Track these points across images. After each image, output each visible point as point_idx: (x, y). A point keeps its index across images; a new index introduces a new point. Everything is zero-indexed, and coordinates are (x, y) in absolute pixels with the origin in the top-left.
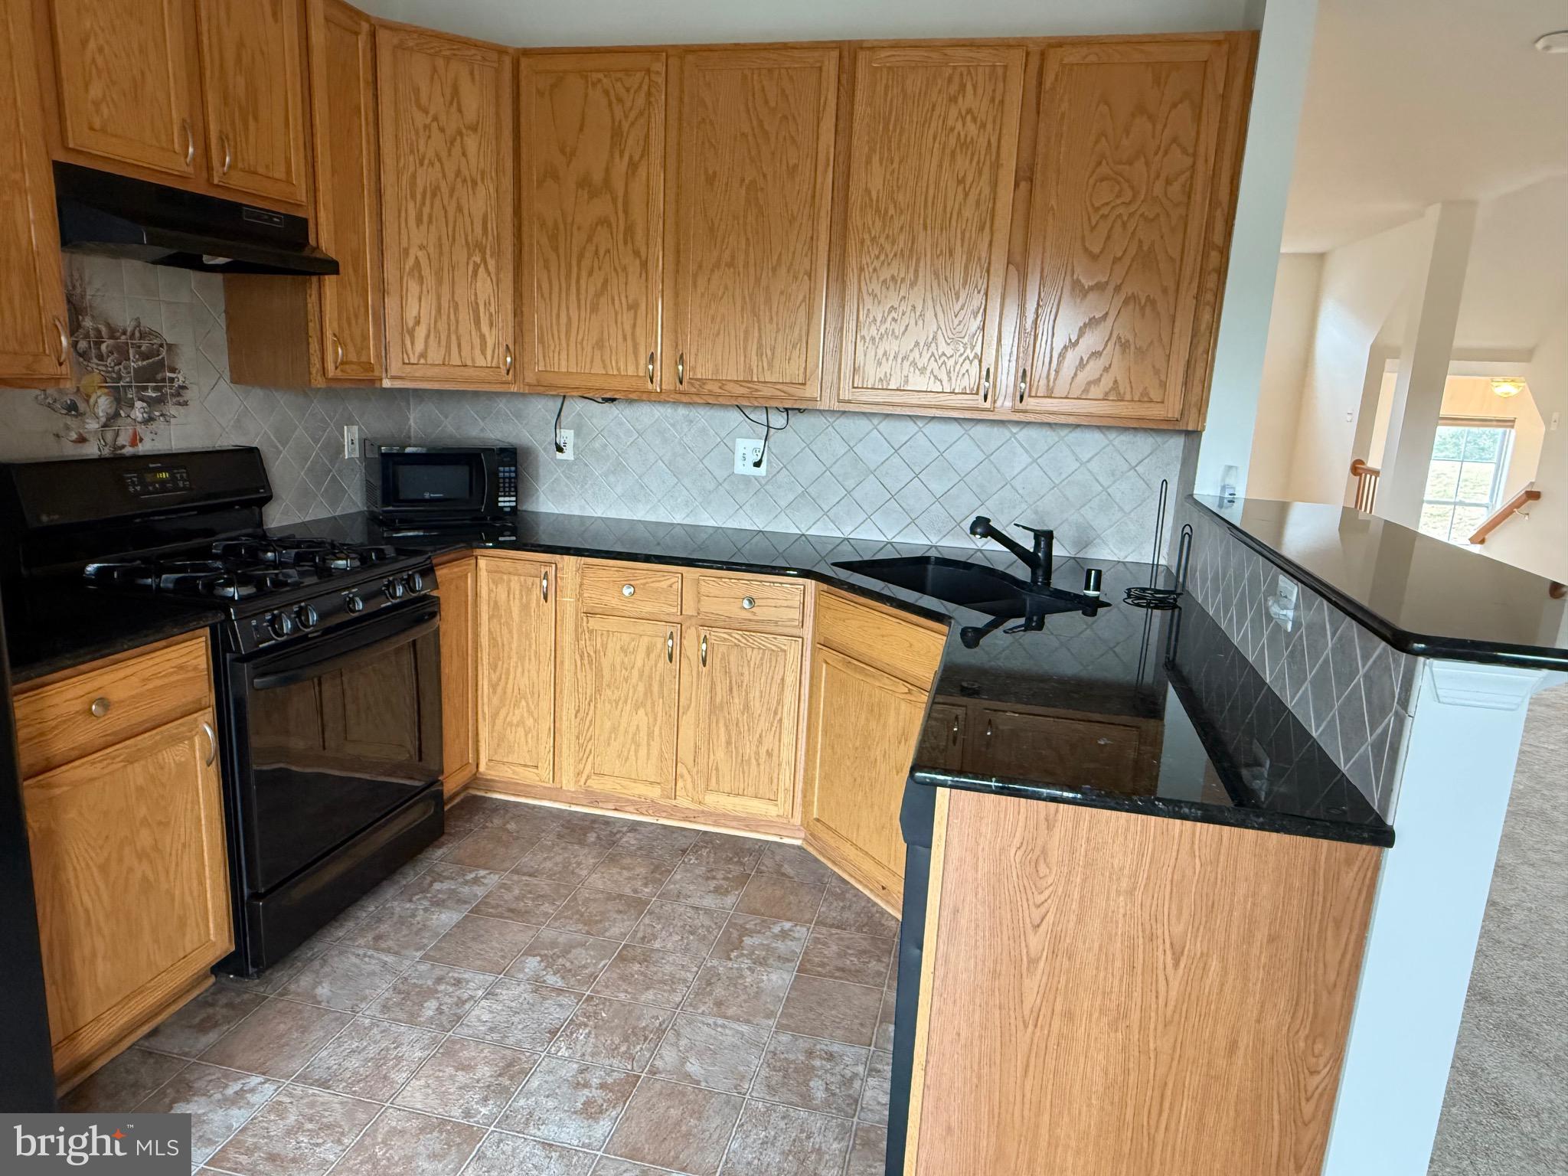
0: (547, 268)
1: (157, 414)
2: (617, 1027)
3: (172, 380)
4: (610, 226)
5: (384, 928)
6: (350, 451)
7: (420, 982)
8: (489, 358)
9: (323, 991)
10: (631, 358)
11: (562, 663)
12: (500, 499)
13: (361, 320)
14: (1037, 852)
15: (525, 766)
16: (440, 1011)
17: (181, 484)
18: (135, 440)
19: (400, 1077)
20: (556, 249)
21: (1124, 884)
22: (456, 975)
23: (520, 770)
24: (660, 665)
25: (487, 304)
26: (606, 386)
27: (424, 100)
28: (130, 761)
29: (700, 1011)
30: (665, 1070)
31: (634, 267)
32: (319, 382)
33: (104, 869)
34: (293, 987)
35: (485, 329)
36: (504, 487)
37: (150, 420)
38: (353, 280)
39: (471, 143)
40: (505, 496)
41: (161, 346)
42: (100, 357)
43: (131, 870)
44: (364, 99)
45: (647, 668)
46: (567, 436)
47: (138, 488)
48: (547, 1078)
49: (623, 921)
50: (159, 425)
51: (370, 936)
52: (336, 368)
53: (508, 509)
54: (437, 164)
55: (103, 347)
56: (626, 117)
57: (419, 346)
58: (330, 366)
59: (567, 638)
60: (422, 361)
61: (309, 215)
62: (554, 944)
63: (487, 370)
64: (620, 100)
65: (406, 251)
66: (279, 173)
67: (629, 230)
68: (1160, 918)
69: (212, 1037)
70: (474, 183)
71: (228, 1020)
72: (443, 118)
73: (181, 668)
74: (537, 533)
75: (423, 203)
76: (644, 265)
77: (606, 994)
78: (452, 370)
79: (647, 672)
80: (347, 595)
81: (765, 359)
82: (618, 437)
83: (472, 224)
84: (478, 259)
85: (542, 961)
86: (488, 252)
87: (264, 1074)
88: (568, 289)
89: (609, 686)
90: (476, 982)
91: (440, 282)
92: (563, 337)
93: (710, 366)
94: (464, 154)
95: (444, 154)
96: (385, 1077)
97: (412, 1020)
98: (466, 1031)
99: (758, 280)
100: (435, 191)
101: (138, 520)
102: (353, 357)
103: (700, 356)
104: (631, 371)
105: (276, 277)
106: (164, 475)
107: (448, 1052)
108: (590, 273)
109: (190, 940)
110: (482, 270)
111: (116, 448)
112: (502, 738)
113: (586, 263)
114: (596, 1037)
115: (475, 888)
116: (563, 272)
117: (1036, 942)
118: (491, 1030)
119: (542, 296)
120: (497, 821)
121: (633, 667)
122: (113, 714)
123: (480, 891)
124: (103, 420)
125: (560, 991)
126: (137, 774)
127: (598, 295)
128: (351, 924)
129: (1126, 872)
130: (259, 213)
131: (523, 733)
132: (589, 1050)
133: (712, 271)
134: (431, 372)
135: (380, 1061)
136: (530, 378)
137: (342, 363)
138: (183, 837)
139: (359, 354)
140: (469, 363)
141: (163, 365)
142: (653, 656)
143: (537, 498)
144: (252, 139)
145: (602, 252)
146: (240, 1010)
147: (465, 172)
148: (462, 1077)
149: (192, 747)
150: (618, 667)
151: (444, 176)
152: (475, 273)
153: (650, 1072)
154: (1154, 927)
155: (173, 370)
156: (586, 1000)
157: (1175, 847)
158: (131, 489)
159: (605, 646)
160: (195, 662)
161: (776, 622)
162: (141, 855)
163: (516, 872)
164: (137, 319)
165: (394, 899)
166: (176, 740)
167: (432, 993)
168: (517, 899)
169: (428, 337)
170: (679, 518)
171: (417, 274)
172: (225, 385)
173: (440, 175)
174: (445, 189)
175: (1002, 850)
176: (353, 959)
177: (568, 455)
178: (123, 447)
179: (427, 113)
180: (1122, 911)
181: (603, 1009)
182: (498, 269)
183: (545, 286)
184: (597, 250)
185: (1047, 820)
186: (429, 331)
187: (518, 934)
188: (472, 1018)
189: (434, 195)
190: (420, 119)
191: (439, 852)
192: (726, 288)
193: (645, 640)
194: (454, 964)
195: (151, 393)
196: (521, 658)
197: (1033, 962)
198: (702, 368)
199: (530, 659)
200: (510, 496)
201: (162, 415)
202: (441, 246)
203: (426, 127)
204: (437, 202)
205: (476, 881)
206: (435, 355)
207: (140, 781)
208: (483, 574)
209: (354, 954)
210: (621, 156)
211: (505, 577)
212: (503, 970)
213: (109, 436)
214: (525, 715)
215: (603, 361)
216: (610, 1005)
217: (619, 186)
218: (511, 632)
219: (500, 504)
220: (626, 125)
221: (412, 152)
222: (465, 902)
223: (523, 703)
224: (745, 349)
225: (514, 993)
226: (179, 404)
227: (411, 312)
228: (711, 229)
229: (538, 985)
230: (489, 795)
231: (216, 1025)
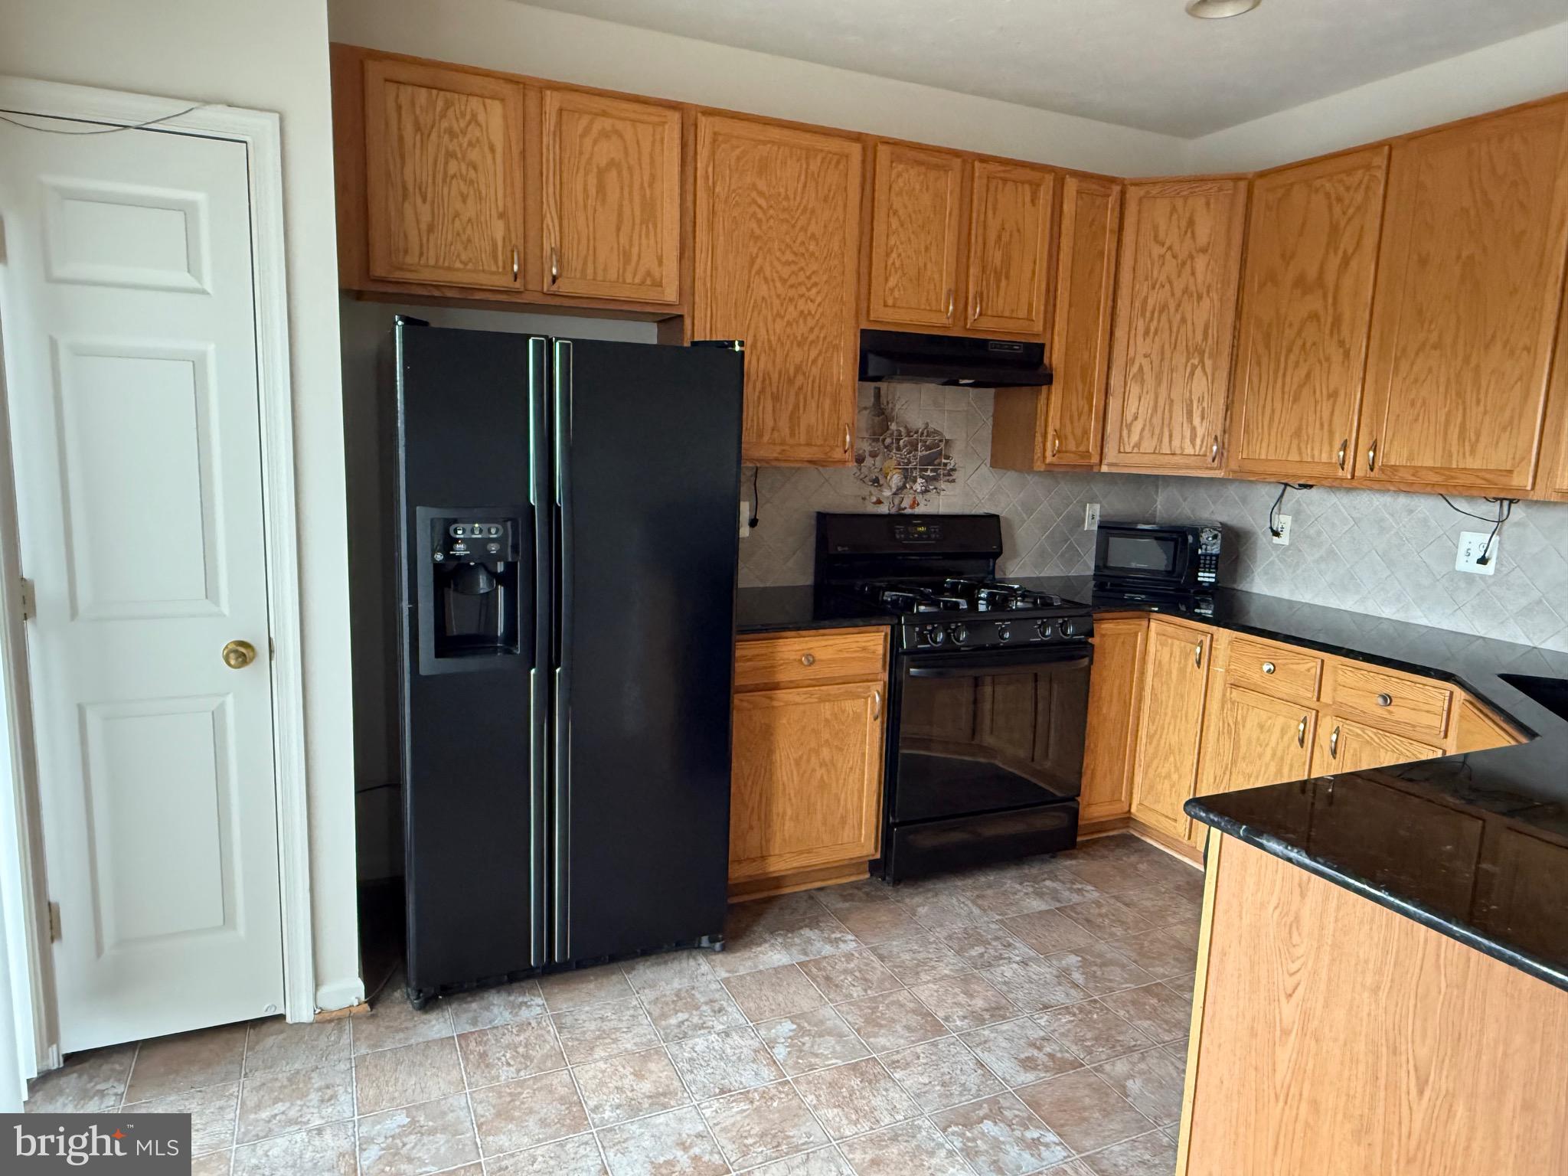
0: (1259, 364)
1: (931, 487)
2: (1098, 1029)
3: (945, 465)
4: (1318, 320)
5: (989, 892)
6: (1091, 525)
7: (984, 934)
8: (1197, 448)
9: (922, 911)
10: (1326, 448)
11: (1208, 727)
12: (1200, 574)
13: (1084, 418)
14: (1291, 918)
15: (1167, 817)
16: (982, 955)
17: (933, 536)
18: (915, 504)
19: (924, 977)
20: (1268, 347)
21: (1369, 980)
22: (1011, 941)
23: (1163, 819)
24: (1292, 748)
25: (1200, 400)
26: (1299, 473)
27: (1162, 235)
28: (821, 700)
29: (1179, 1056)
30: (1108, 1074)
31: (1337, 356)
32: (1039, 466)
33: (798, 762)
34: (907, 900)
35: (1197, 421)
36: (1205, 564)
37: (926, 491)
38: (1080, 387)
39: (1201, 263)
40: (1204, 572)
41: (941, 441)
42: (899, 449)
43: (814, 770)
44: (1109, 244)
45: (1280, 748)
46: (1284, 521)
47: (903, 536)
48: (1016, 1029)
49: (1174, 967)
50: (932, 494)
51: (976, 893)
52: (1054, 456)
53: (1207, 584)
54: (1167, 286)
55: (901, 442)
56: (1344, 213)
57: (1135, 438)
58: (1049, 453)
59: (1214, 706)
60: (1136, 450)
61: (1046, 340)
62: (1100, 955)
63: (1193, 458)
64: (1339, 199)
65: (1133, 360)
66: (1022, 313)
67: (1337, 322)
68: (1403, 1032)
69: (847, 905)
70: (1200, 297)
71: (860, 900)
72: (1176, 248)
73: (864, 649)
74: (1248, 612)
75: (1152, 319)
76: (1347, 354)
77: (1110, 1005)
78: (1161, 457)
79: (1279, 753)
80: (1001, 625)
81: (1467, 443)
82: (1333, 525)
83: (1194, 331)
84: (1196, 362)
85: (1080, 961)
86: (1206, 355)
87: (856, 936)
88: (1275, 382)
89: (1244, 758)
90: (1021, 949)
91: (1159, 383)
92: (1266, 428)
93: (1405, 453)
94: (1193, 274)
95: (1174, 276)
96: (918, 973)
97: (959, 952)
98: (988, 975)
99: (1467, 360)
100: (1164, 308)
101: (900, 558)
102: (1072, 446)
103: (1395, 443)
104: (1325, 458)
105: (1011, 389)
106: (922, 529)
107: (965, 980)
108: (1297, 365)
109: (847, 834)
110: (1198, 371)
111: (900, 509)
112: (1152, 787)
113: (1292, 358)
114: (1076, 1026)
115: (1075, 895)
116: (1272, 366)
117: (1289, 1012)
118: (1005, 983)
119: (1252, 389)
120: (1133, 859)
121: (1267, 745)
122: (815, 667)
123: (1076, 898)
124: (894, 490)
125: (1076, 986)
126: (827, 710)
127: (1301, 386)
128: (969, 882)
129: (1371, 966)
130: (1000, 344)
131: (1168, 787)
132: (1063, 1030)
133: (1417, 354)
134: (1146, 459)
135: (922, 963)
136: (1233, 465)
137: (1059, 451)
138: (851, 762)
139: (1078, 445)
140: (1178, 451)
141: (941, 454)
142: (1286, 738)
143: (1253, 580)
144: (1002, 293)
145: (1308, 345)
146: (870, 898)
147: (1192, 288)
148: (962, 998)
149: (866, 703)
150: (1254, 742)
151: (1173, 295)
152: (1192, 374)
153: (1095, 1069)
154: (1398, 1040)
155: (947, 457)
156: (1091, 1001)
157: (1420, 955)
158: (898, 537)
159: (1244, 719)
160: (873, 648)
161: (1414, 726)
162: (823, 764)
163: (1117, 898)
164: (927, 424)
165: (1011, 879)
166: (855, 696)
167: (986, 943)
168: (1100, 915)
169: (1143, 430)
170: (1388, 612)
171: (1139, 379)
172: (985, 469)
173: (1169, 294)
174: (1172, 306)
175: (1262, 905)
176: (954, 901)
177: (1284, 540)
178: (905, 508)
179: (1163, 245)
180: (1366, 1010)
181: (1097, 1013)
182: (1215, 368)
183: (1255, 380)
184: (1304, 344)
185: (1300, 886)
186: (1145, 425)
187: (1080, 937)
188: (999, 970)
189: (1161, 312)
190: (1157, 251)
191: (1068, 863)
192: (1430, 370)
193: (1280, 721)
194: (1016, 933)
195: (929, 473)
196: (1174, 717)
197: (1285, 1033)
198: (1396, 455)
199: (1181, 719)
200: (1210, 572)
201: (936, 488)
202: (1163, 353)
203: (1162, 257)
204: (1164, 317)
205: (1079, 891)
206: (1148, 445)
207: (828, 715)
208: (1152, 634)
209: (957, 898)
210: (1336, 253)
211: (1170, 641)
212: (1046, 953)
213: (896, 502)
214: (1173, 770)
215: (1299, 449)
216: (1107, 1013)
217: (1330, 279)
218: (1169, 690)
219: (1199, 579)
220: (1342, 224)
221: (1146, 279)
222: (1059, 901)
223: (1172, 759)
224: (1446, 434)
225: (1043, 971)
226: (948, 481)
227: (1132, 408)
228: (1420, 312)
229: (1064, 975)
230: (1143, 838)
231: (853, 900)
